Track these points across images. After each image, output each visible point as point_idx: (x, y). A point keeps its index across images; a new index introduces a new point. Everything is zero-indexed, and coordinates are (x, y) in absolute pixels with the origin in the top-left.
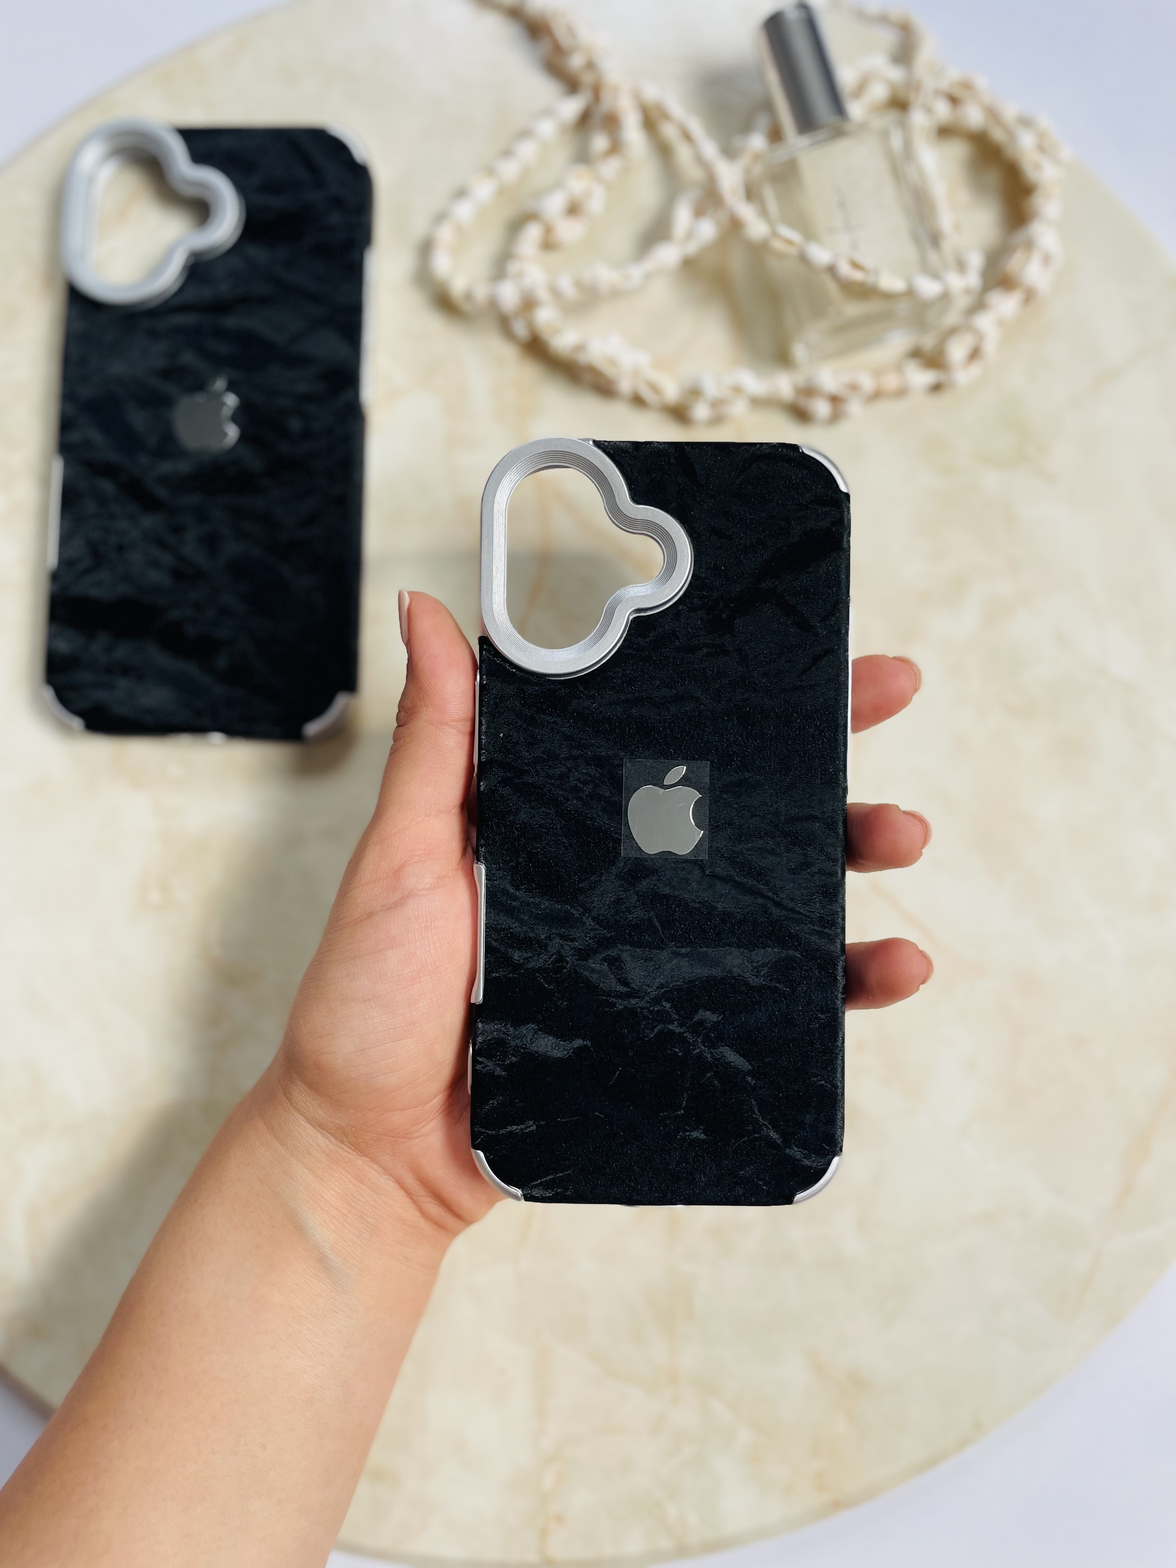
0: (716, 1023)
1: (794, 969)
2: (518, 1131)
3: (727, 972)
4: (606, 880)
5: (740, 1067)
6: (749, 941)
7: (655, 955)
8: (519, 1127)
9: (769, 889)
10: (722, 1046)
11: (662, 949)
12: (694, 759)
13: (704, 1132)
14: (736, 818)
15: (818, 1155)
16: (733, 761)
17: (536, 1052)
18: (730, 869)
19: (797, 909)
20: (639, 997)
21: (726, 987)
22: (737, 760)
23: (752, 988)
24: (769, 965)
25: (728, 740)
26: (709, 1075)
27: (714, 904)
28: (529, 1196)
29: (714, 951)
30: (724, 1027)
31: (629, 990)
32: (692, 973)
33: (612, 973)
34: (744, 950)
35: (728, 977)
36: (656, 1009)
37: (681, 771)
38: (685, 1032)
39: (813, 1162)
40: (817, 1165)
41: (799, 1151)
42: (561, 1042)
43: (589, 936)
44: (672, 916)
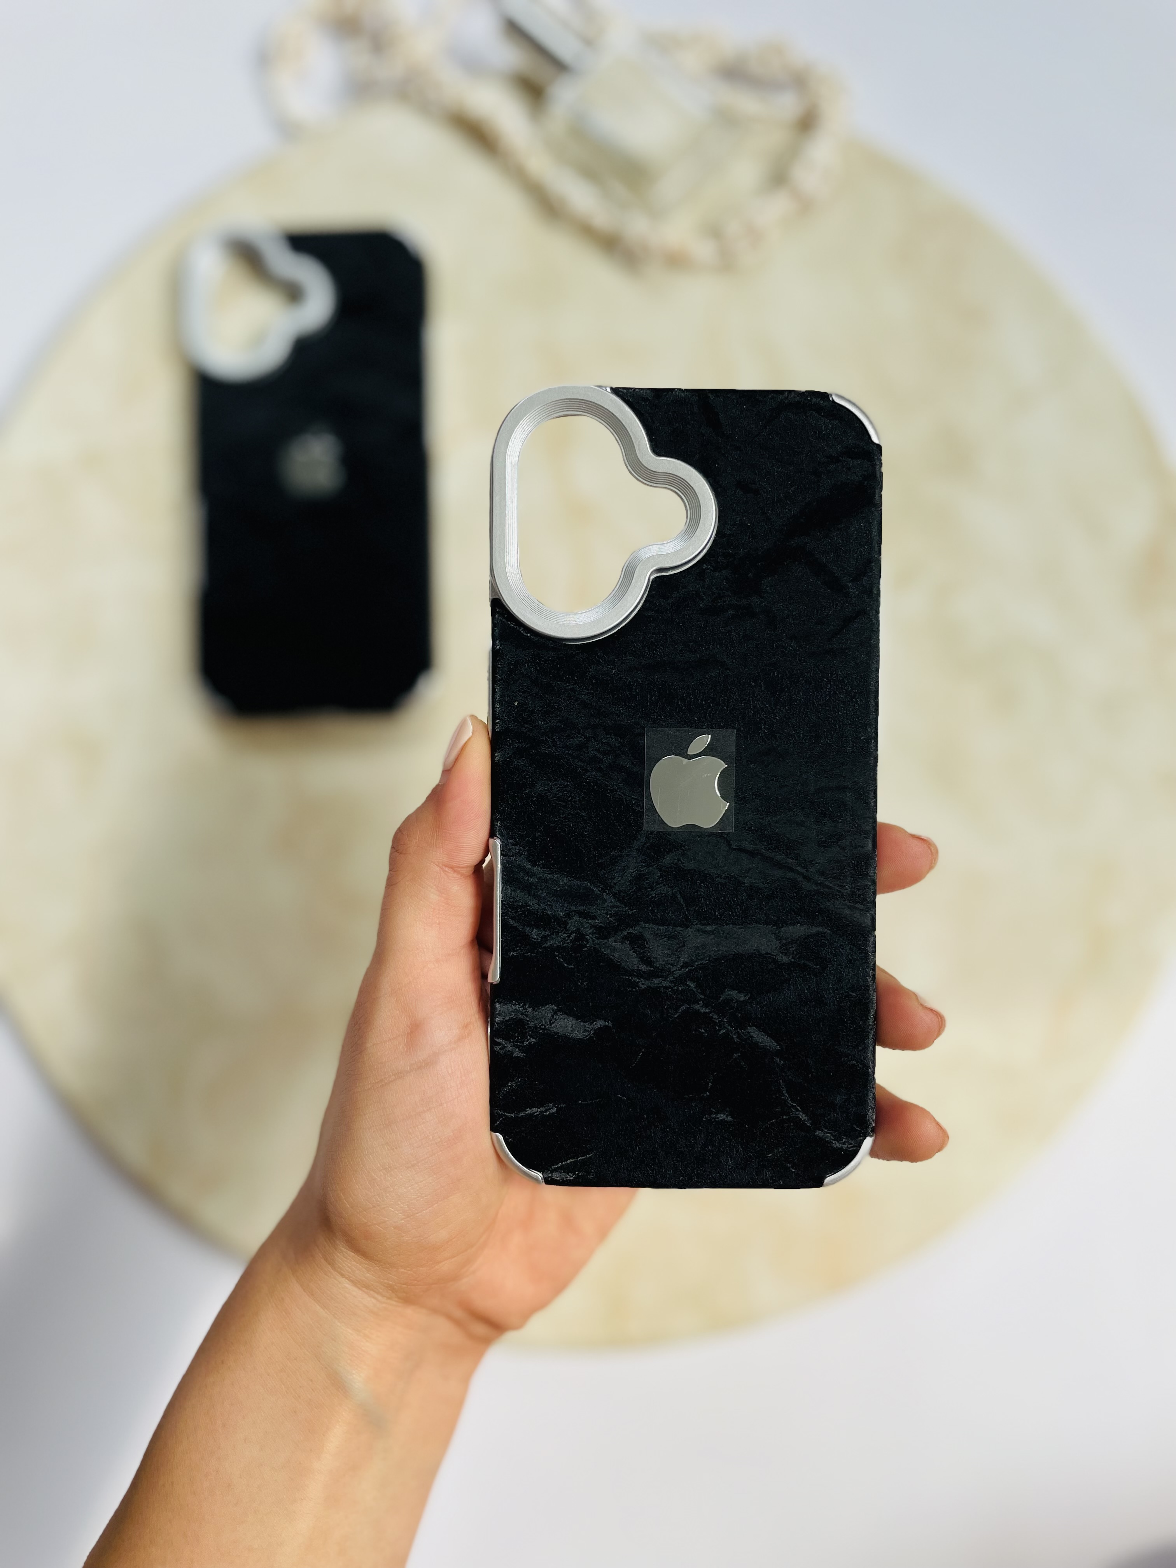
0: (743, 1002)
1: (824, 945)
2: (538, 1113)
3: (755, 950)
4: (627, 855)
5: (768, 1048)
6: (777, 917)
7: (679, 933)
8: (539, 1110)
9: (798, 863)
10: (750, 1026)
11: (687, 927)
12: (719, 727)
13: (731, 1114)
14: (764, 789)
15: (849, 1137)
16: (761, 729)
17: (556, 1033)
18: (758, 842)
19: (826, 883)
20: (662, 977)
21: (753, 965)
22: (765, 728)
23: (780, 966)
24: (798, 942)
25: (755, 707)
26: (735, 1056)
27: (741, 879)
28: (549, 1179)
29: (741, 928)
30: (752, 1007)
31: (652, 969)
32: (719, 951)
33: (633, 952)
34: (772, 927)
35: (756, 955)
36: (680, 989)
37: (705, 739)
38: (711, 1012)
39: (844, 1143)
40: (848, 1147)
41: (829, 1133)
42: (582, 1024)
43: (610, 914)
44: (697, 891)
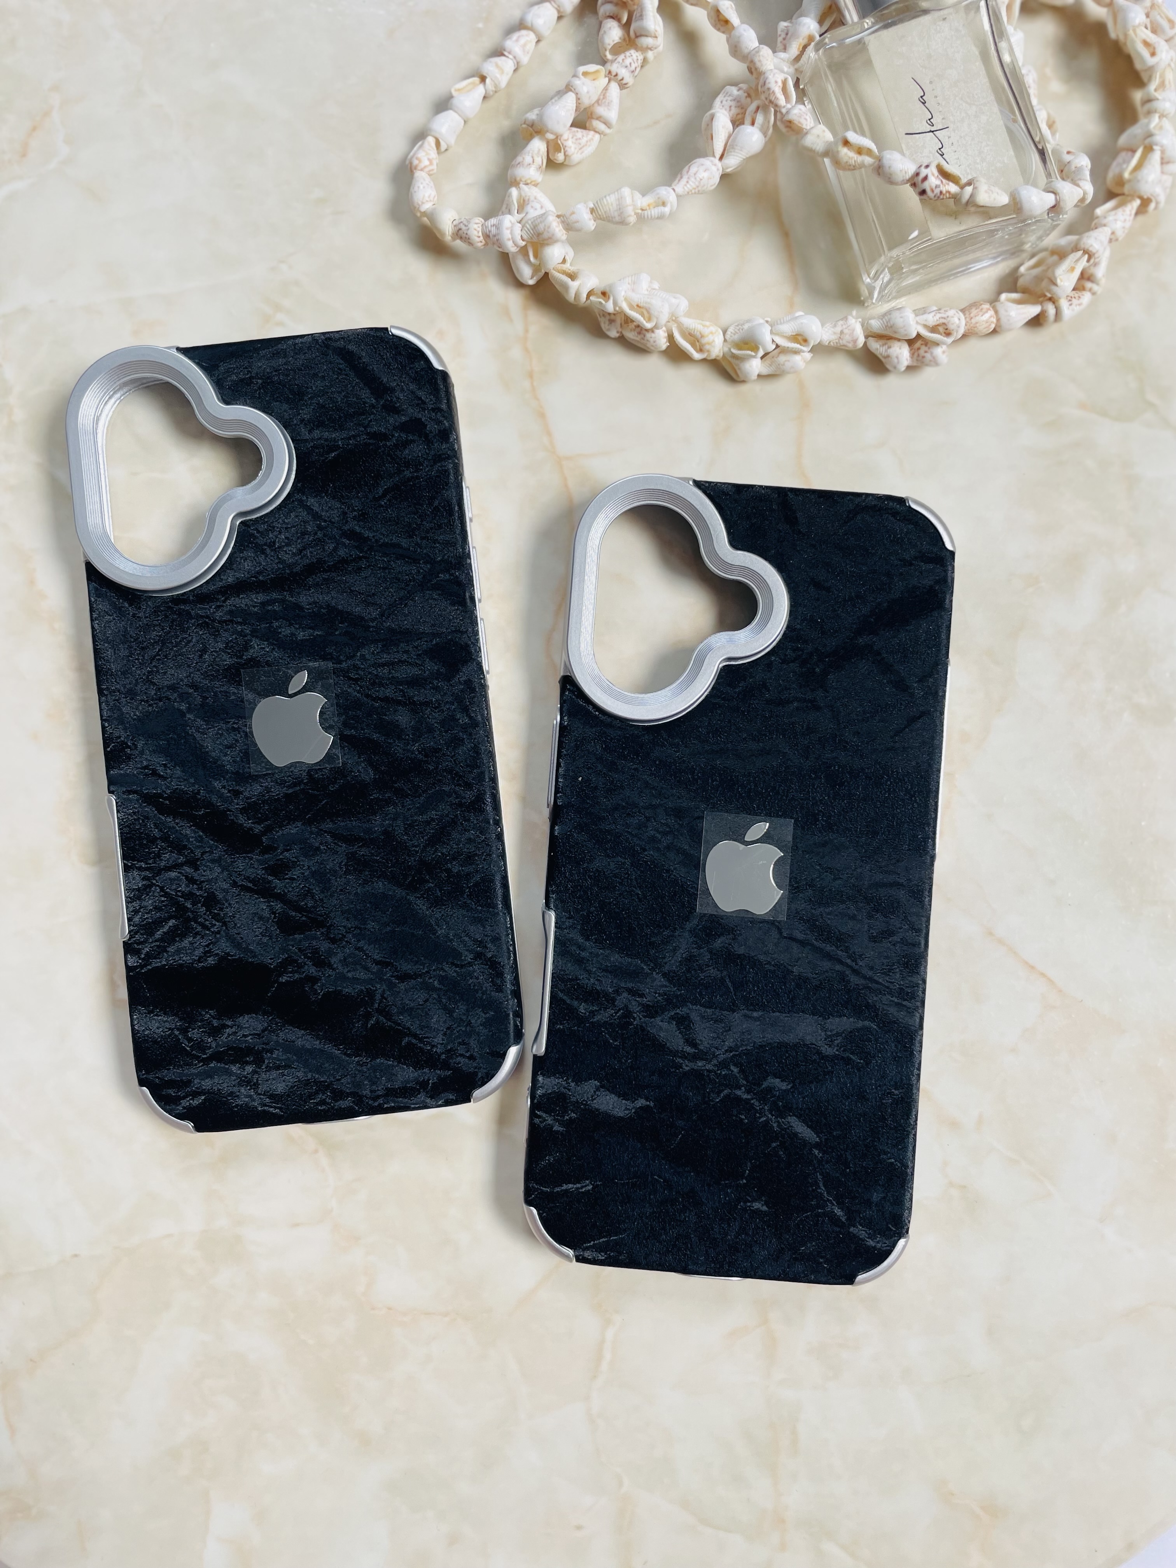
0: (785, 1091)
1: (870, 1040)
2: (574, 1189)
3: (799, 1040)
4: (679, 936)
5: (808, 1139)
6: (824, 1009)
7: (726, 1017)
8: (575, 1186)
9: (847, 955)
10: (790, 1116)
11: (734, 1011)
12: (778, 816)
13: (766, 1204)
14: (818, 879)
15: (884, 1236)
16: (819, 820)
17: (597, 1110)
18: (809, 933)
19: (875, 978)
20: (706, 1060)
21: (797, 1055)
22: (822, 820)
23: (824, 1057)
24: (844, 1035)
25: (814, 798)
26: (774, 1145)
27: (790, 968)
28: (580, 1257)
29: (787, 1017)
30: (793, 1096)
31: (697, 1051)
32: (764, 1038)
33: (679, 1033)
34: (818, 1018)
35: (801, 1044)
36: (723, 1073)
37: (761, 828)
38: (752, 1099)
39: (878, 1242)
40: (882, 1246)
41: (864, 1231)
42: (624, 1101)
43: (659, 993)
44: (746, 977)
